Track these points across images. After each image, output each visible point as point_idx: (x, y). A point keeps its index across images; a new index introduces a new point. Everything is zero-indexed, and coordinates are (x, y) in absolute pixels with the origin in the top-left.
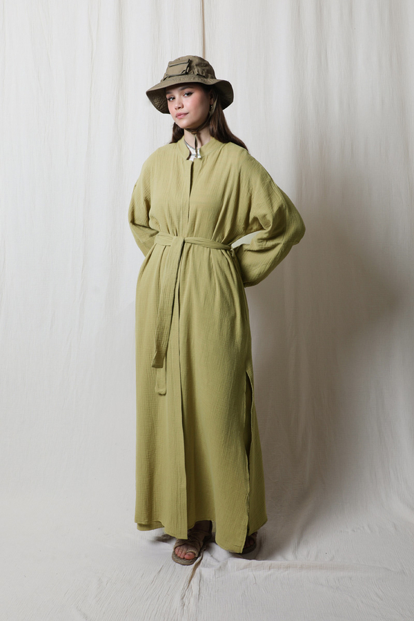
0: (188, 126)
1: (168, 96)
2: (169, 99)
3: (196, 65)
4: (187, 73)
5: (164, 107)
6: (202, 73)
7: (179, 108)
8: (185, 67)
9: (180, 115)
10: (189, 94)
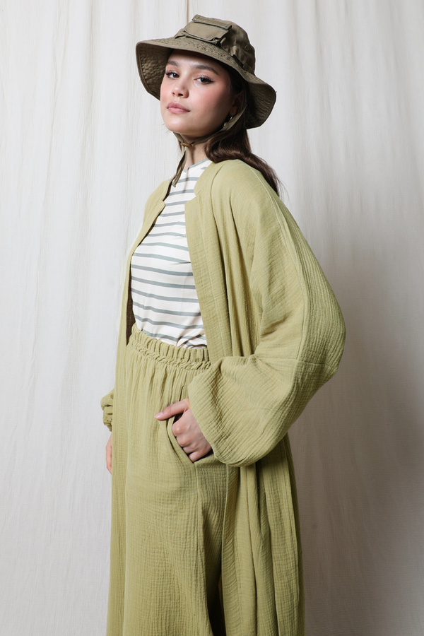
0: (180, 131)
1: (169, 68)
2: (169, 74)
3: (238, 42)
4: (218, 45)
5: (153, 83)
6: (242, 59)
7: (180, 95)
8: (221, 33)
9: (176, 107)
10: (206, 81)
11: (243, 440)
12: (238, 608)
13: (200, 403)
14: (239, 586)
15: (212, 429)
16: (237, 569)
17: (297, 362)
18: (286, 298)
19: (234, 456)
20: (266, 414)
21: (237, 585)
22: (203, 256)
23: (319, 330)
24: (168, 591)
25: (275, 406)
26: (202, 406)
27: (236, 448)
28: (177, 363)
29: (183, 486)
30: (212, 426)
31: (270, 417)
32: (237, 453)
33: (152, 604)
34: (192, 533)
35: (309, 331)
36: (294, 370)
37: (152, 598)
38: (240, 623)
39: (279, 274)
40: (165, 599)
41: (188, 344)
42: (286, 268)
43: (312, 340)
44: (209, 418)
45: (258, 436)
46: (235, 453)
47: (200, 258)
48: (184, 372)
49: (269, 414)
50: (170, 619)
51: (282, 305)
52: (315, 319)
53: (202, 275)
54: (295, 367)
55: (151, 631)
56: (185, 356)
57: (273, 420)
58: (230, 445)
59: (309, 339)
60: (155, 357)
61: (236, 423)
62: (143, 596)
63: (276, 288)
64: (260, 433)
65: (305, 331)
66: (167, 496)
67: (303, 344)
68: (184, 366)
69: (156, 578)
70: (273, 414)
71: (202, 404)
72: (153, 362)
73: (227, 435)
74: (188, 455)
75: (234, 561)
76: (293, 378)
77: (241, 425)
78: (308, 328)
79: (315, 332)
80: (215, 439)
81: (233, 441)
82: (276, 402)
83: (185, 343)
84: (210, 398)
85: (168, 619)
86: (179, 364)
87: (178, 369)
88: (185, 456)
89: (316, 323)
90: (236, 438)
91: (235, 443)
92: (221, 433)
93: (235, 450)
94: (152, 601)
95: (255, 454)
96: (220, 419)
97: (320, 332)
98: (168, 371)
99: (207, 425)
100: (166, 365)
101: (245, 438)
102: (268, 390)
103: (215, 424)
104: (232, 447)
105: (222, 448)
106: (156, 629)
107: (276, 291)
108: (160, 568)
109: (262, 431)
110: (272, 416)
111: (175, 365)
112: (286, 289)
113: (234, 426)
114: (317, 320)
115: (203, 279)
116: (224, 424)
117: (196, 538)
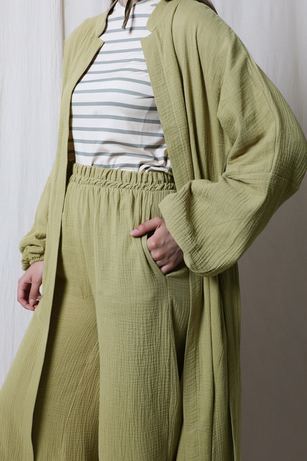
11: (213, 252)
12: (195, 408)
13: (175, 218)
14: (198, 389)
15: (187, 241)
16: (197, 375)
17: (270, 174)
18: (257, 122)
19: (206, 266)
20: (239, 224)
21: (196, 387)
22: (166, 90)
23: (289, 147)
24: (142, 392)
25: (248, 215)
26: (177, 221)
27: (208, 259)
28: (142, 186)
29: (156, 295)
30: (187, 239)
31: (243, 227)
32: (209, 264)
33: (128, 403)
34: (166, 335)
35: (281, 148)
36: (268, 182)
37: (129, 398)
38: (197, 420)
39: (249, 100)
40: (140, 399)
41: (149, 169)
42: (254, 96)
43: (283, 156)
44: (184, 231)
45: (228, 248)
46: (207, 263)
47: (162, 92)
48: (151, 193)
49: (242, 224)
50: (145, 416)
51: (255, 127)
52: (285, 137)
53: (165, 107)
54: (269, 179)
55: (128, 426)
56: (149, 180)
57: (245, 230)
58: (202, 256)
59: (281, 155)
60: (118, 185)
61: (206, 238)
62: (120, 397)
63: (248, 113)
64: (230, 245)
65: (277, 148)
66: (142, 306)
67: (275, 158)
68: (150, 189)
69: (131, 381)
70: (246, 224)
71: (177, 218)
72: (116, 190)
73: (200, 247)
74: (160, 267)
75: (195, 367)
76: (267, 189)
77: (211, 239)
78: (280, 145)
79: (286, 149)
80: (190, 250)
81: (204, 253)
82: (250, 211)
83: (146, 168)
84: (185, 214)
85: (143, 415)
86: (144, 187)
87: (144, 192)
88: (158, 269)
89: (287, 141)
90: (207, 250)
91: (207, 255)
92: (195, 244)
93: (207, 261)
94: (129, 401)
95: (225, 263)
96: (194, 234)
97: (290, 149)
98: (134, 194)
99: (182, 238)
100: (131, 190)
101: (215, 250)
102: (241, 202)
103: (189, 237)
104: (204, 258)
105: (196, 259)
106: (133, 424)
107: (248, 115)
108: (135, 373)
109: (232, 242)
110: (245, 226)
111: (141, 189)
112: (256, 114)
113: (205, 240)
114: (287, 138)
115: (167, 111)
116: (196, 238)
117: (169, 338)
